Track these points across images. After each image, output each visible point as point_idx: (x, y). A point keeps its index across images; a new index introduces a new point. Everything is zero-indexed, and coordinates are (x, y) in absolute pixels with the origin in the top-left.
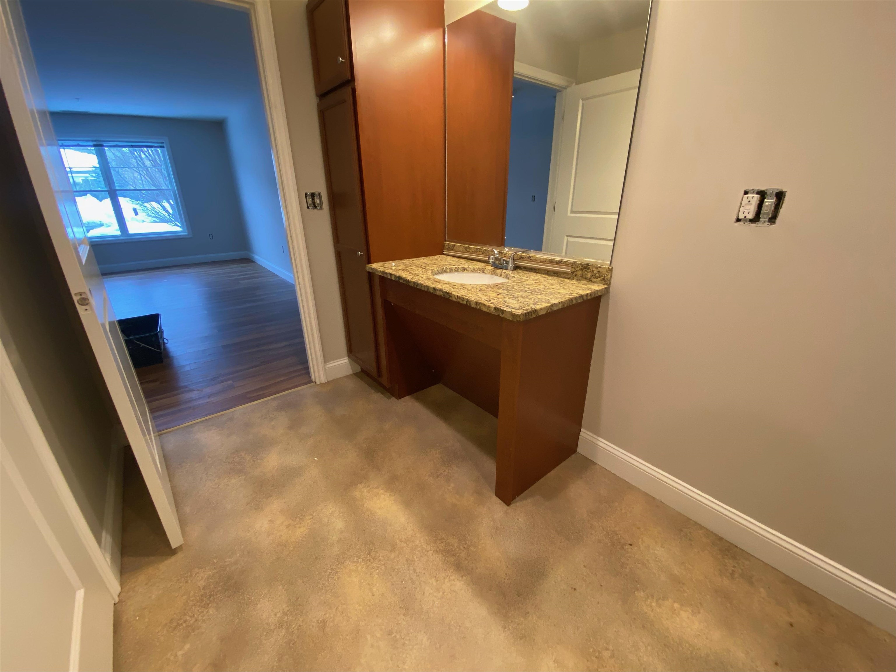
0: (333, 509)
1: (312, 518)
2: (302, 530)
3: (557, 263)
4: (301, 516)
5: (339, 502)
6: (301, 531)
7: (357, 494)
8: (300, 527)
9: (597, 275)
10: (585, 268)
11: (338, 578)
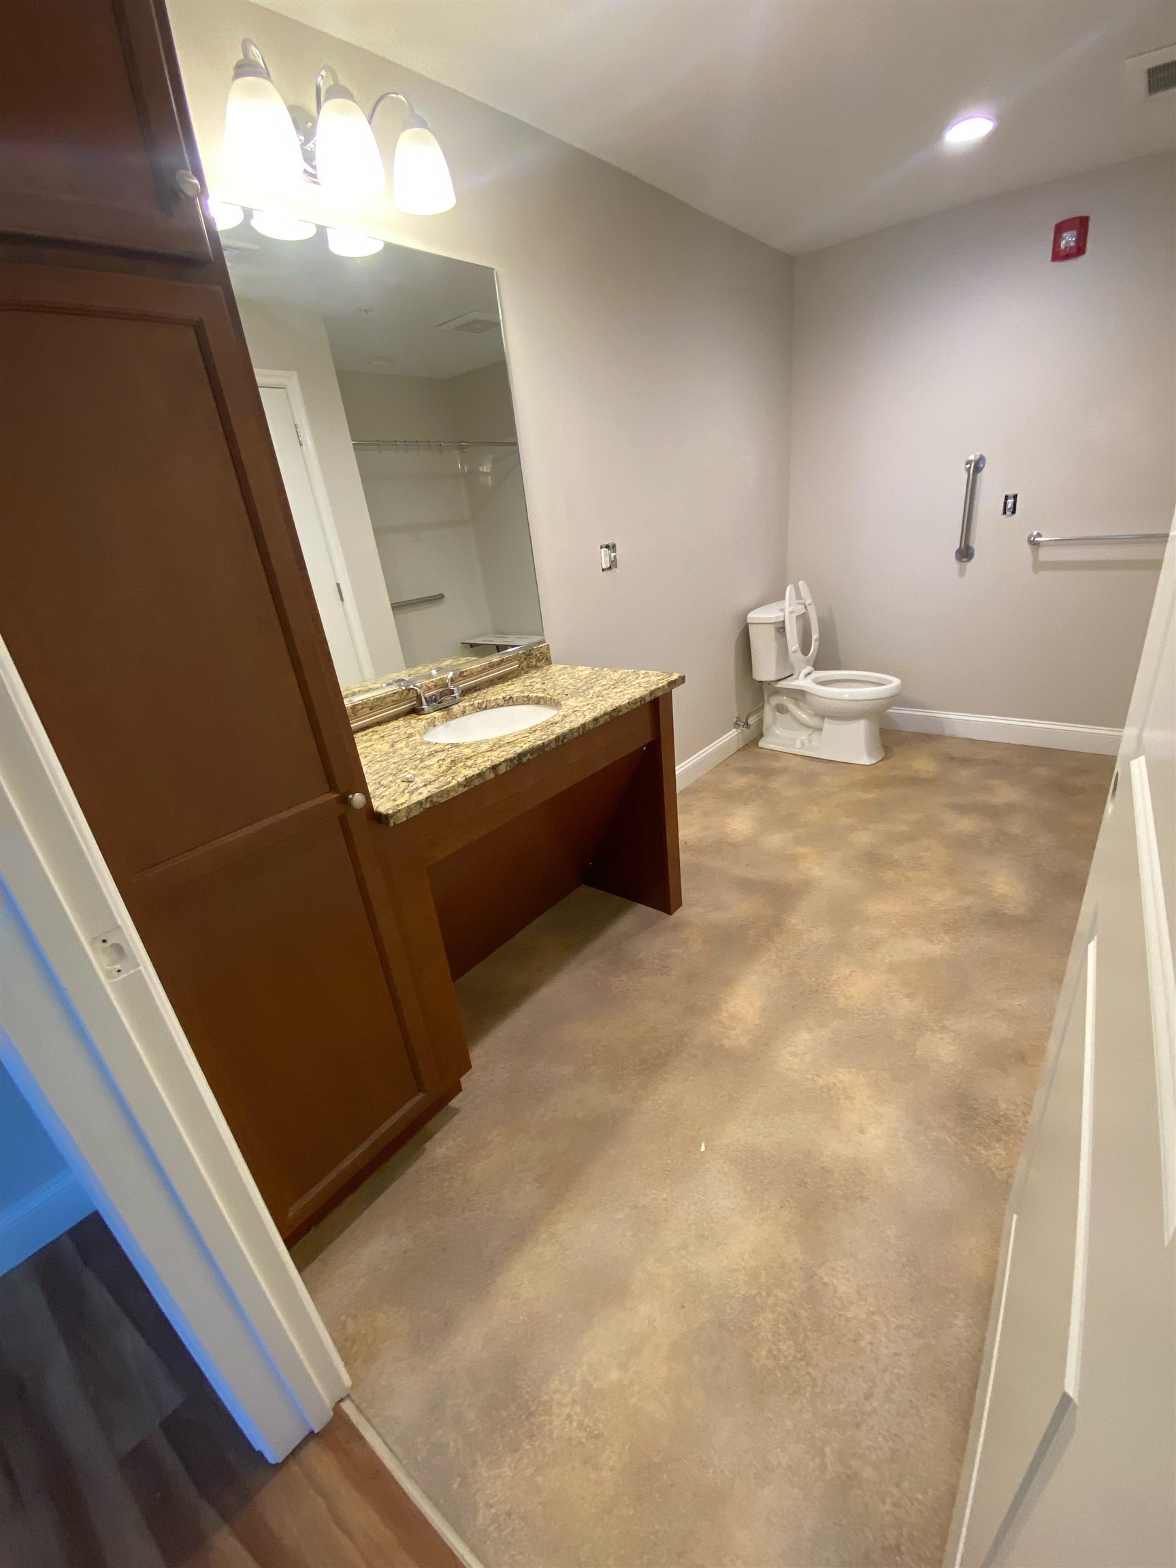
0: (787, 1057)
1: (817, 1075)
2: (841, 1077)
3: (498, 664)
4: (823, 1092)
5: (770, 1057)
6: (844, 1076)
7: (744, 1041)
8: (841, 1082)
9: (541, 657)
10: (529, 655)
11: (863, 1005)
